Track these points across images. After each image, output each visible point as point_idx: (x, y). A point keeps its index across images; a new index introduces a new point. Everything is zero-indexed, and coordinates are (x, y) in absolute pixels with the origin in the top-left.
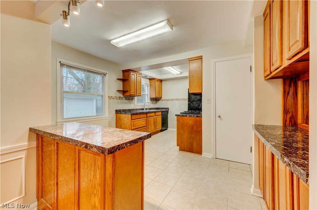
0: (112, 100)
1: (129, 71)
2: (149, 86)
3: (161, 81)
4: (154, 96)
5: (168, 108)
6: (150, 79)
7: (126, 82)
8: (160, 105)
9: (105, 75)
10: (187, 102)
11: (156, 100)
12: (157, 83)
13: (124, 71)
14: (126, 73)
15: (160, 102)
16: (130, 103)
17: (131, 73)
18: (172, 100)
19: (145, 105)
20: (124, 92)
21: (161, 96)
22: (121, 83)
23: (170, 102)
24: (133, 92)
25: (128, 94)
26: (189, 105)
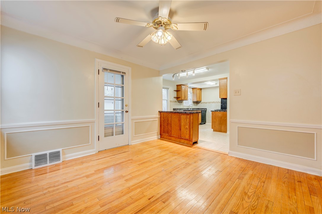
0: (171, 103)
1: (181, 85)
2: (192, 93)
3: (201, 89)
4: (195, 100)
5: (206, 109)
6: (193, 89)
7: (179, 92)
8: (200, 106)
9: (168, 89)
10: (220, 104)
11: (197, 103)
12: (198, 91)
13: (177, 86)
14: (179, 87)
15: (200, 104)
16: (181, 105)
17: (182, 87)
18: (209, 103)
19: (189, 106)
20: (177, 98)
21: (201, 100)
22: (176, 92)
23: (207, 104)
24: (183, 98)
25: (180, 99)
26: (222, 106)
